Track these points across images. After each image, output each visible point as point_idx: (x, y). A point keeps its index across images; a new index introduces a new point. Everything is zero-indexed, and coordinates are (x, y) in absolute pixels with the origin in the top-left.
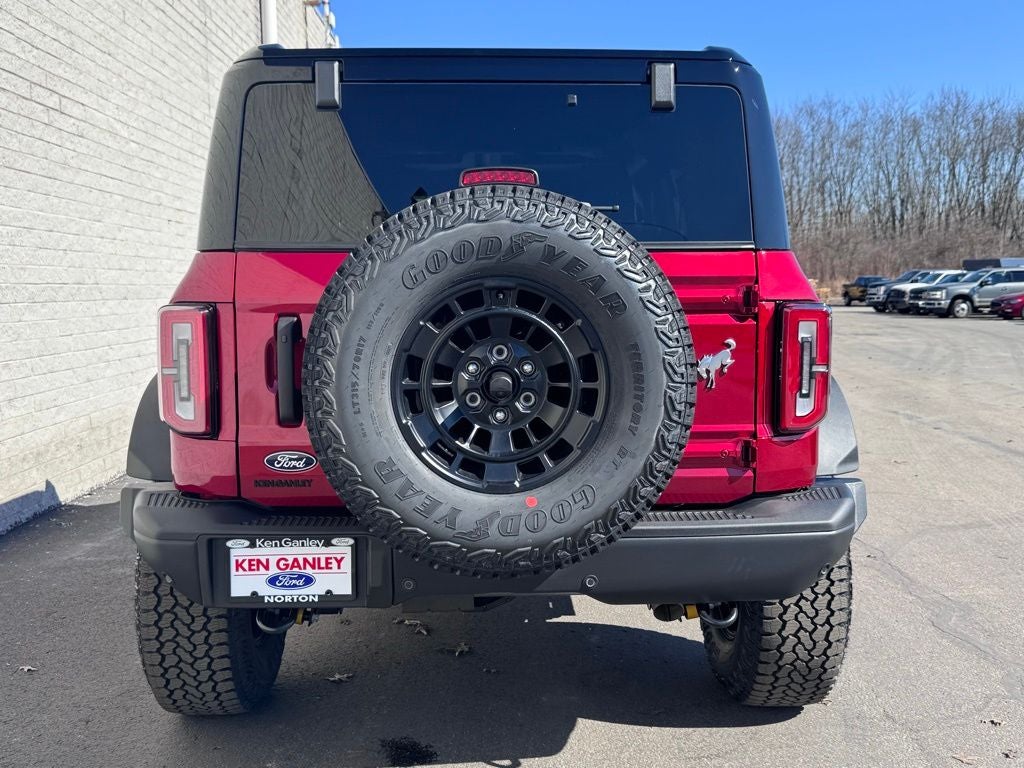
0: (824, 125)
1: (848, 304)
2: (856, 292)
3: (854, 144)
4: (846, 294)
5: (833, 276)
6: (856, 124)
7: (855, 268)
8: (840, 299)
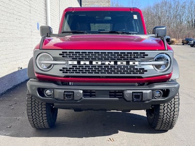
0: (177, 3)
1: (183, 45)
2: (185, 42)
3: (184, 7)
4: (183, 42)
5: (179, 38)
6: (185, 2)
7: (184, 36)
8: (182, 44)
